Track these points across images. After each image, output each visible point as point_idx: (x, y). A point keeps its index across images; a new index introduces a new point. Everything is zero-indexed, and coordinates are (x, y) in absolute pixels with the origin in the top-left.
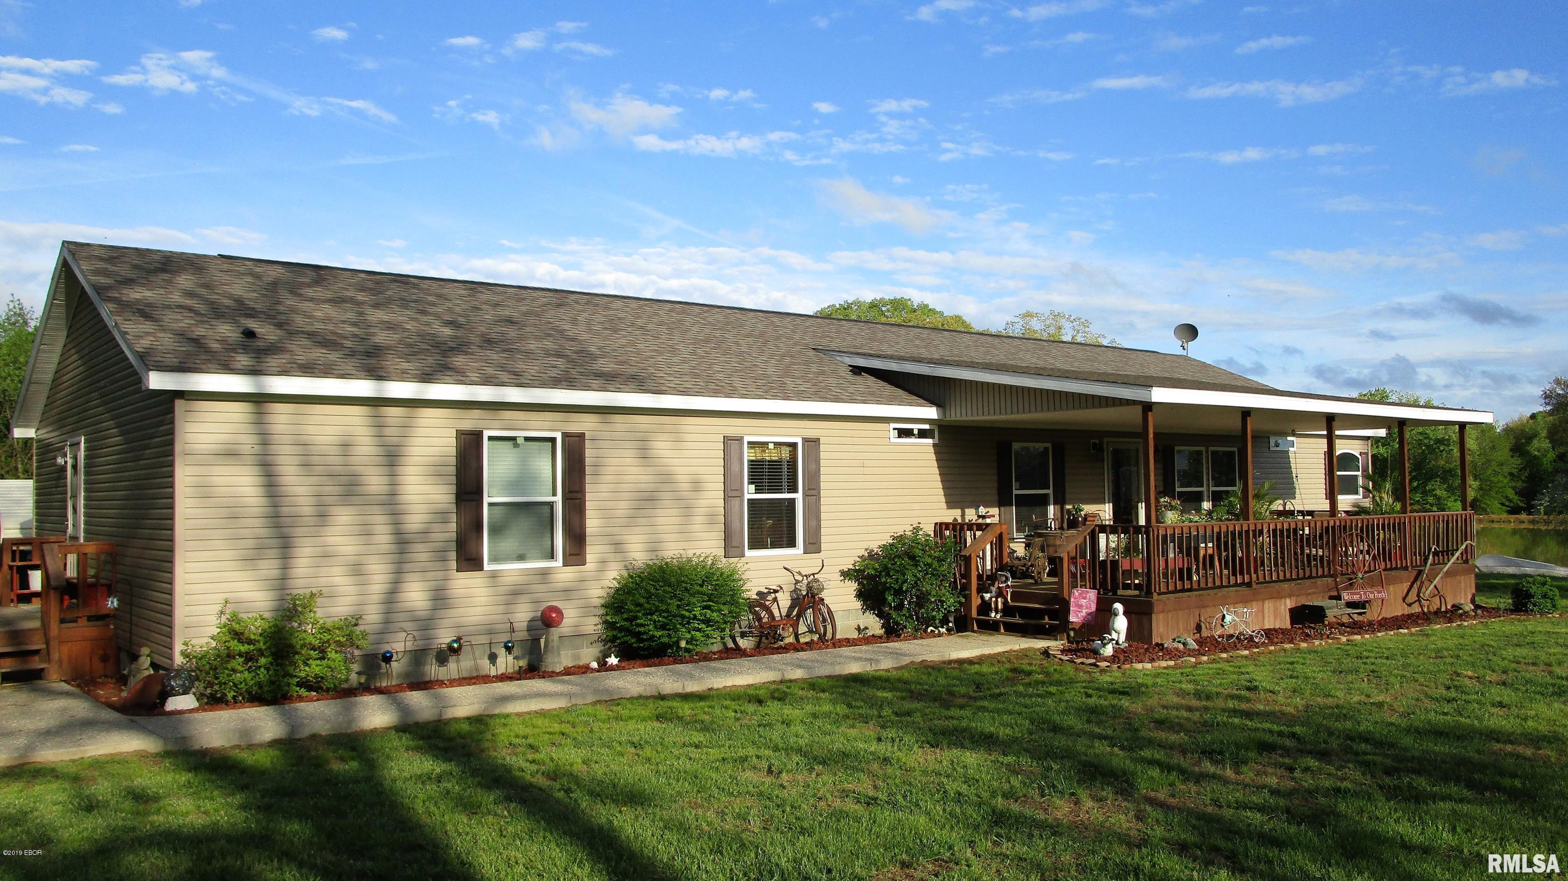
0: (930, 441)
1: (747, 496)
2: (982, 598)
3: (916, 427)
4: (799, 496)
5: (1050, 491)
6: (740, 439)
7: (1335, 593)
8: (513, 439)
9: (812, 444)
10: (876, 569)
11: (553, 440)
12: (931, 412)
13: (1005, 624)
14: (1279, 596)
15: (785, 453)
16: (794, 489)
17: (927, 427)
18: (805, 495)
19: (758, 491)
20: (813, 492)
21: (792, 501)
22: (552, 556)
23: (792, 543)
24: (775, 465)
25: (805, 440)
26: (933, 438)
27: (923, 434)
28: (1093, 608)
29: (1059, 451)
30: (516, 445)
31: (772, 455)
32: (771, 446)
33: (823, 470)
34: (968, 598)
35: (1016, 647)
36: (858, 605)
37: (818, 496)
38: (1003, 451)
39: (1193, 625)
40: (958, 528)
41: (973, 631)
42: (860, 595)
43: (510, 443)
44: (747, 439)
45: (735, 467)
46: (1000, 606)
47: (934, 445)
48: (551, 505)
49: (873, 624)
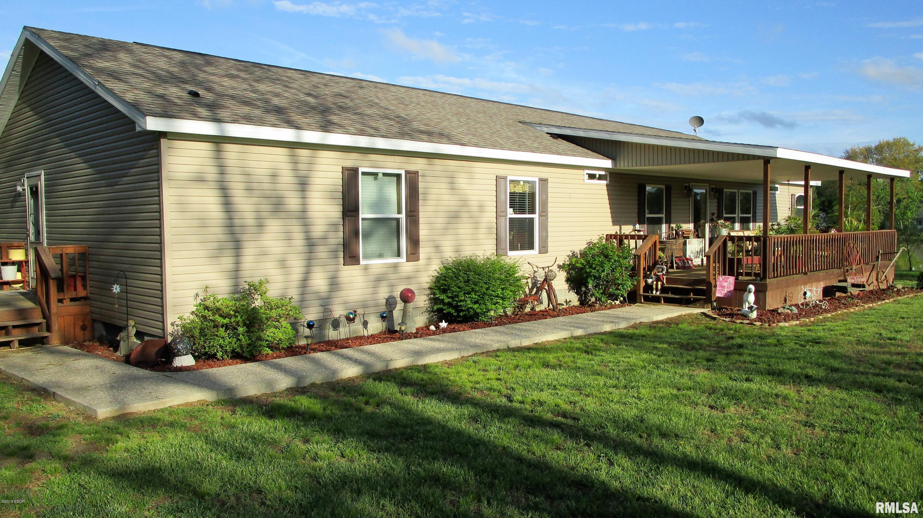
0: (604, 182)
1: (509, 216)
2: (646, 282)
3: (598, 173)
4: (536, 216)
5: (663, 216)
6: (505, 178)
7: (842, 278)
8: (375, 175)
9: (544, 181)
10: (582, 264)
11: (398, 176)
12: (608, 163)
13: (664, 298)
14: (818, 280)
15: (527, 190)
16: (532, 211)
17: (603, 173)
18: (540, 216)
19: (514, 213)
20: (544, 214)
21: (532, 220)
22: (399, 255)
23: (532, 247)
24: (522, 195)
25: (541, 180)
26: (606, 180)
27: (601, 178)
28: (732, 288)
29: (669, 189)
30: (376, 179)
31: (519, 189)
32: (522, 183)
33: (550, 200)
34: (639, 282)
35: (684, 313)
36: (566, 286)
37: (547, 216)
38: (641, 189)
39: (783, 299)
40: (621, 238)
41: (641, 303)
42: (568, 280)
43: (371, 178)
44: (509, 178)
45: (502, 197)
47: (607, 185)
48: (398, 220)
49: (574, 299)
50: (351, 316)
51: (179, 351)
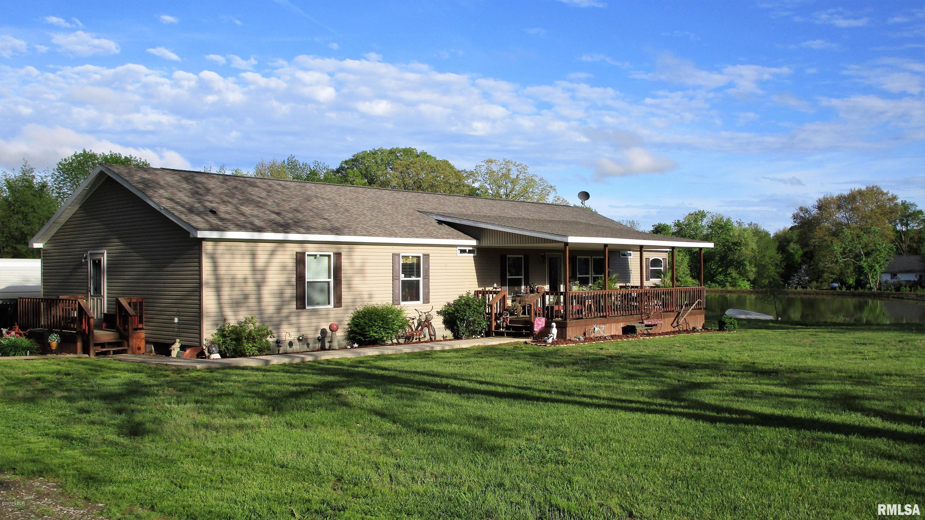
0: (472, 255)
1: (401, 279)
2: (497, 322)
3: (467, 249)
4: (421, 279)
5: (522, 277)
6: (399, 255)
7: (641, 321)
8: (315, 256)
9: (427, 256)
10: (452, 310)
11: (329, 256)
12: (474, 242)
13: (507, 333)
14: (618, 322)
15: (415, 261)
16: (419, 276)
17: (471, 248)
18: (424, 279)
19: (405, 277)
20: (426, 277)
21: (418, 281)
22: (329, 304)
23: (418, 299)
24: (411, 265)
25: (424, 255)
26: (474, 253)
27: (470, 252)
28: (544, 325)
29: (527, 258)
30: (315, 258)
31: (409, 261)
32: (410, 257)
33: (430, 268)
34: (491, 322)
35: (513, 341)
36: (443, 326)
37: (429, 279)
38: (503, 258)
39: (583, 333)
40: (484, 293)
41: (493, 336)
42: (445, 322)
43: (313, 257)
44: (401, 255)
45: (397, 267)
46: (505, 325)
47: (474, 257)
48: (328, 283)
49: (449, 334)
50: (301, 338)
51: (213, 351)
